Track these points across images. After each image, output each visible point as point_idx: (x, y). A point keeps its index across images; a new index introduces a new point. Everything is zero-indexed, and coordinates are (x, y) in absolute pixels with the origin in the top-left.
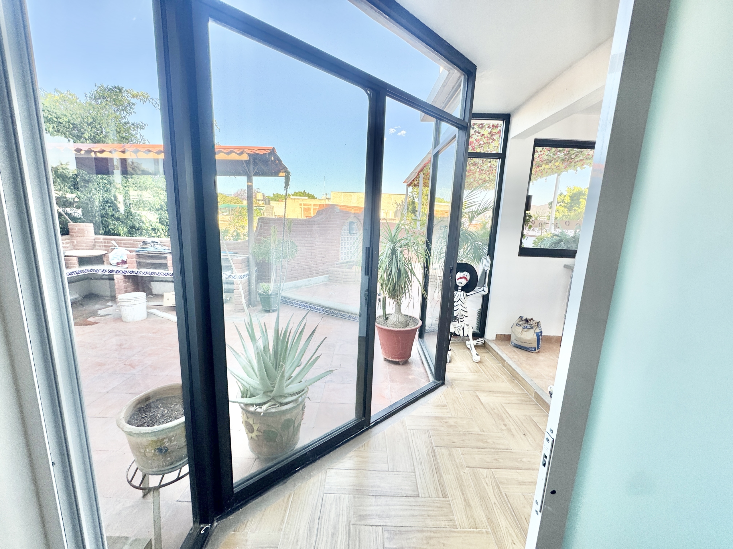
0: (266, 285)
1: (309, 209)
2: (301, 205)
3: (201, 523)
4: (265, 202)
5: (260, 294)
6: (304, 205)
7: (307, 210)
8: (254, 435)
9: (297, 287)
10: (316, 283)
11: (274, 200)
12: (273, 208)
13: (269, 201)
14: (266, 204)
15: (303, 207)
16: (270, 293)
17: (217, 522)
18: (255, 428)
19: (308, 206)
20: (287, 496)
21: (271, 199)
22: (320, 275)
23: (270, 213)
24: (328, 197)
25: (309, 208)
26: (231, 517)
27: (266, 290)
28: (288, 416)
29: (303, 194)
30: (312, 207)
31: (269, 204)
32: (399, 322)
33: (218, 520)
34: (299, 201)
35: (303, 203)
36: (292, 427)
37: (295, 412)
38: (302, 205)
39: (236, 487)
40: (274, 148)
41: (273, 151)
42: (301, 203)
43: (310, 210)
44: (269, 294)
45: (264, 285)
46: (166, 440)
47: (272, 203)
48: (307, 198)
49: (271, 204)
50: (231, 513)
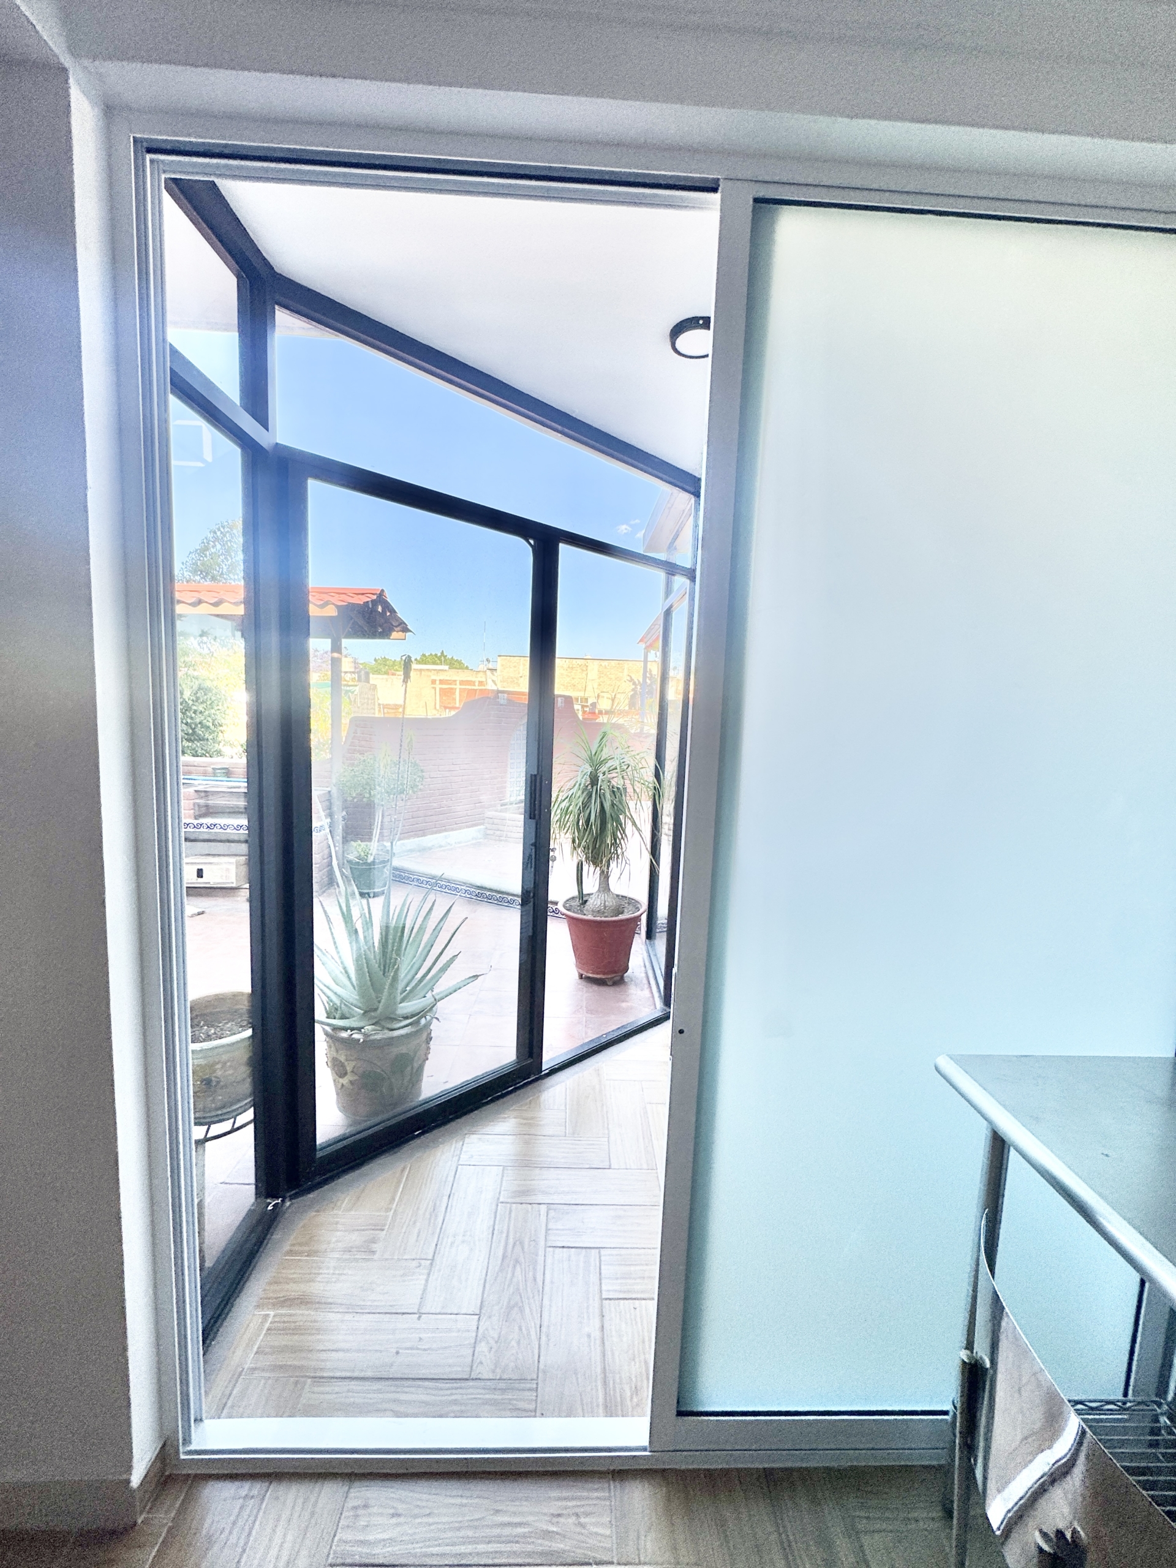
0: (363, 844)
1: (451, 691)
2: (434, 682)
3: (267, 1197)
4: (359, 677)
5: (350, 862)
6: (442, 682)
7: (447, 693)
8: (345, 1081)
9: (423, 850)
10: (459, 843)
11: (378, 672)
12: (374, 688)
13: (367, 674)
14: (359, 680)
15: (438, 686)
16: (370, 859)
17: (290, 1200)
18: (349, 1069)
19: (450, 684)
20: (400, 1169)
21: (372, 669)
22: (468, 827)
23: (368, 699)
24: (491, 666)
25: (452, 689)
26: (311, 1196)
27: (362, 854)
28: (403, 1049)
29: (440, 658)
30: (458, 687)
31: (367, 680)
32: (605, 907)
33: (292, 1198)
34: (429, 673)
35: (438, 678)
36: (409, 1069)
37: (415, 1042)
38: (438, 682)
39: (321, 1149)
40: (382, 591)
41: (381, 598)
42: (434, 677)
43: (454, 693)
44: (369, 861)
45: (360, 845)
46: (219, 1066)
47: (374, 679)
48: (446, 667)
49: (372, 682)
50: (310, 1190)
